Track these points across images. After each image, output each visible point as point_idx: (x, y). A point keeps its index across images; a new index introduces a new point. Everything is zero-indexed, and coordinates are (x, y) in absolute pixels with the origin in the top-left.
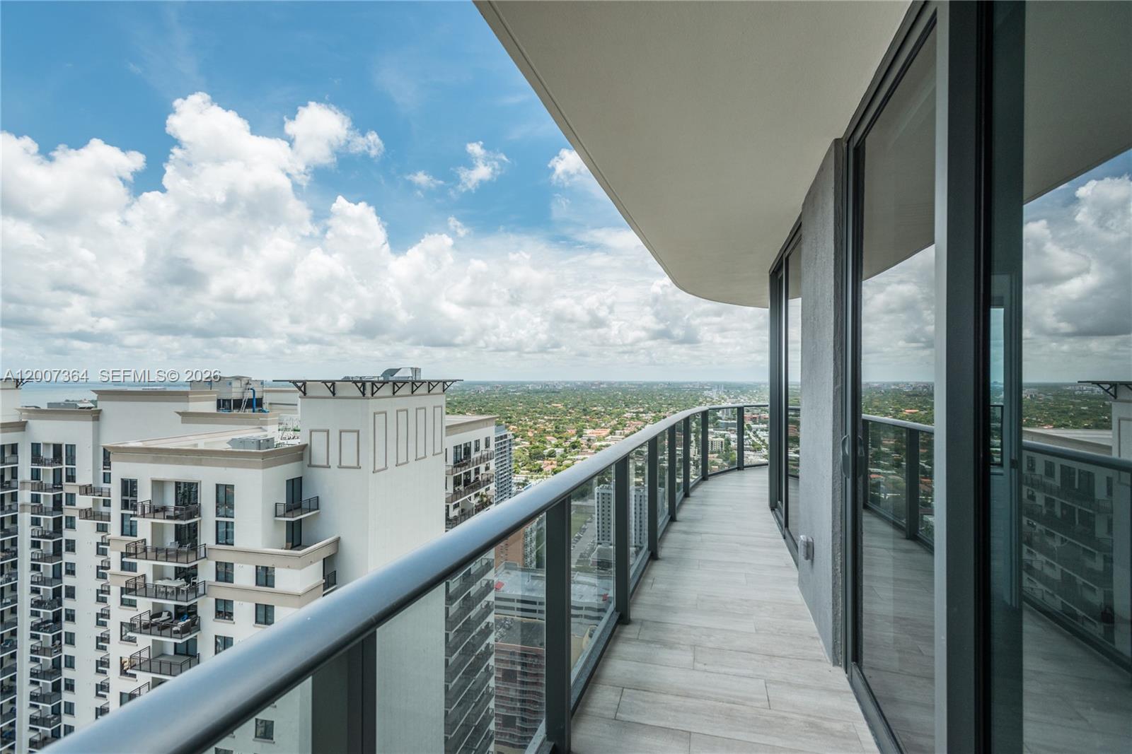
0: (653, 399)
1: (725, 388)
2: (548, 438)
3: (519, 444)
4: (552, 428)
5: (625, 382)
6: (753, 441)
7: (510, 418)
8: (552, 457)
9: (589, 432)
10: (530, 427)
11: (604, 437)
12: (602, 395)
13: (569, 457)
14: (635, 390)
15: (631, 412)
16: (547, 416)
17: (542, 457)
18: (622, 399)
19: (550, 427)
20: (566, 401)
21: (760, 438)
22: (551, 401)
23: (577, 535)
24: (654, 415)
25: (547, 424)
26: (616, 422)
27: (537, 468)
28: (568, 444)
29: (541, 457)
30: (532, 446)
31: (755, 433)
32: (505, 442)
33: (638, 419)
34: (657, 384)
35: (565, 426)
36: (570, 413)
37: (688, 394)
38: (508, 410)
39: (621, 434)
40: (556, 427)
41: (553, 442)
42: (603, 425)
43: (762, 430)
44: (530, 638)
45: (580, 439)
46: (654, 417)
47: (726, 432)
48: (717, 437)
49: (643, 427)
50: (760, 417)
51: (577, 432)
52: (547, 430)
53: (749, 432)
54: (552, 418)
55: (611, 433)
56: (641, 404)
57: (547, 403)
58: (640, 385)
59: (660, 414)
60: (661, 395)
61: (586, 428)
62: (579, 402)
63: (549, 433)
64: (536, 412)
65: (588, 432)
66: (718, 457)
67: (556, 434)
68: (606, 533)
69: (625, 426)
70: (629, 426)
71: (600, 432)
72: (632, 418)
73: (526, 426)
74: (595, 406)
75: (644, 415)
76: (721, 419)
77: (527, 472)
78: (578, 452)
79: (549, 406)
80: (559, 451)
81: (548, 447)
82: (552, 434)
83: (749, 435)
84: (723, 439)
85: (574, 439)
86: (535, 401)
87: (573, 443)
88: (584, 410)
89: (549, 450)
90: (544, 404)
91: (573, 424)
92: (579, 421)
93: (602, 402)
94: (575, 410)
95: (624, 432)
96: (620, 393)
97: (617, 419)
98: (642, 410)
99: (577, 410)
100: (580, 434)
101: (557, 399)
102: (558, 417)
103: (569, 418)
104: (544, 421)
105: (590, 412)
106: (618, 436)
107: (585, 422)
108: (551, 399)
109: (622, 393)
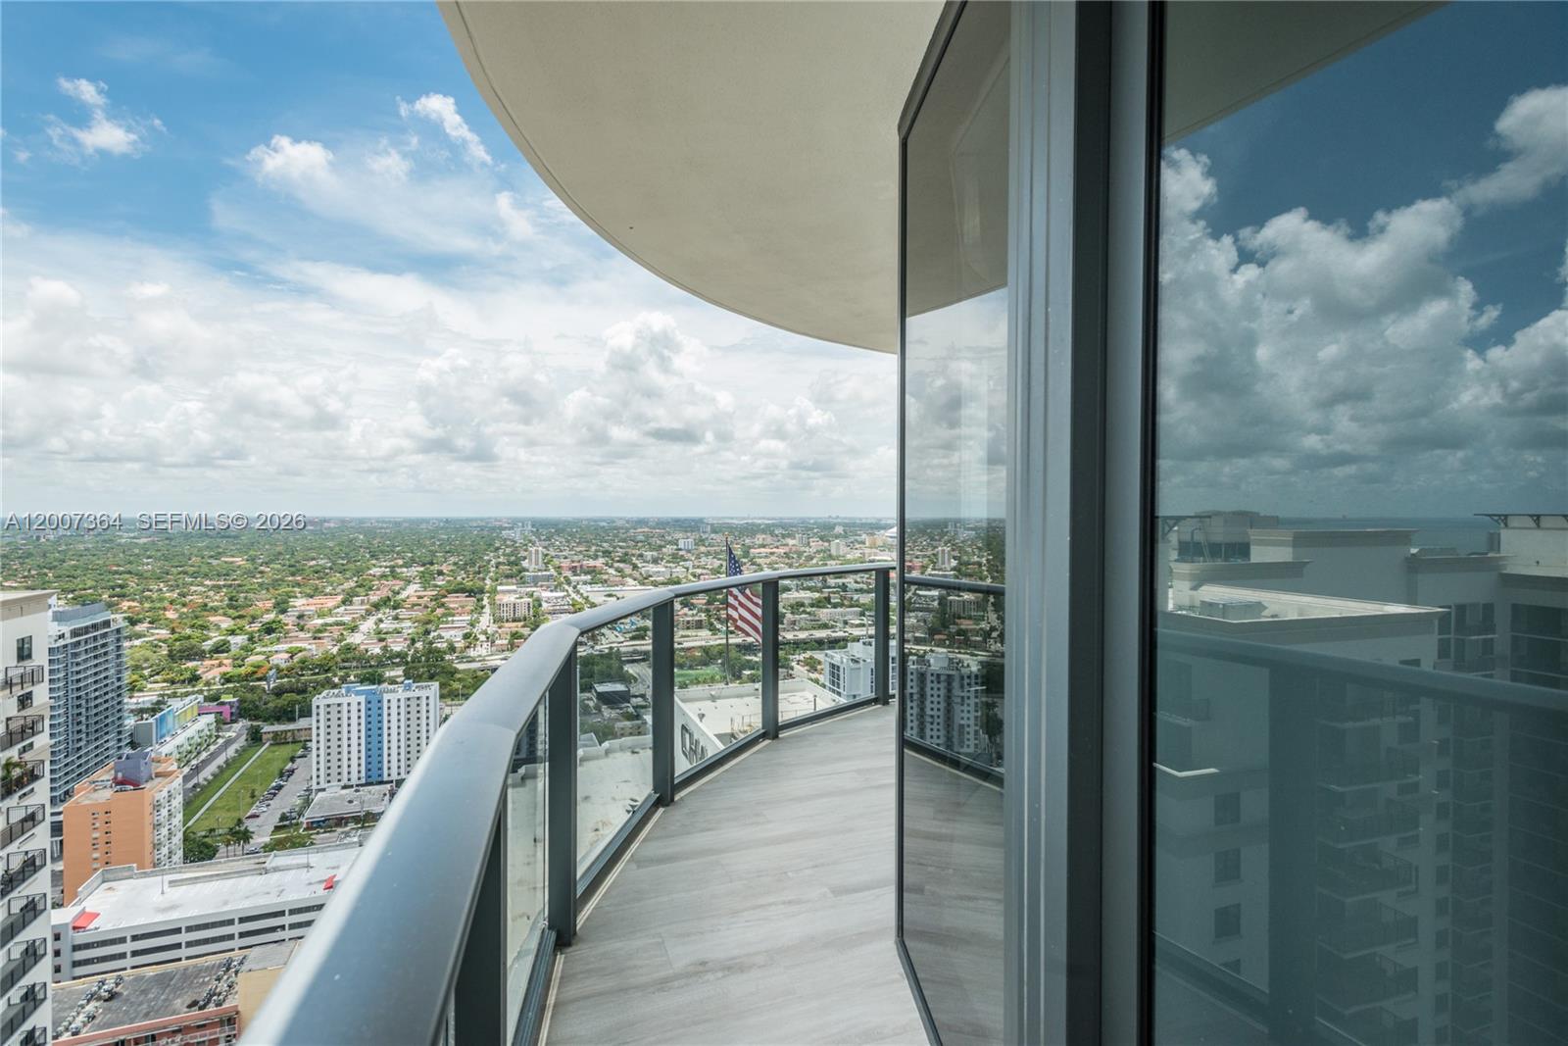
0: (421, 545)
1: (533, 526)
2: (212, 619)
3: (145, 636)
4: (221, 601)
5: (370, 519)
6: (573, 599)
7: (121, 587)
8: (222, 652)
9: (299, 603)
10: (171, 603)
11: (330, 610)
12: (327, 540)
13: (258, 649)
14: (388, 531)
15: (381, 567)
16: (211, 580)
17: (201, 655)
18: (367, 545)
19: (217, 600)
20: (251, 553)
21: (582, 594)
22: (220, 553)
23: (274, 784)
24: (422, 569)
25: (211, 593)
26: (352, 584)
27: (187, 675)
28: (256, 626)
29: (196, 654)
30: (176, 636)
31: (575, 587)
32: (104, 635)
33: (394, 575)
34: (426, 521)
35: (251, 595)
36: (261, 572)
37: (477, 535)
38: (116, 572)
39: (362, 603)
40: (231, 599)
41: (224, 626)
42: (328, 589)
43: (585, 583)
44: (165, 1000)
45: (281, 617)
46: (422, 572)
47: (535, 589)
48: (522, 598)
49: (404, 590)
50: (581, 566)
51: (276, 605)
52: (211, 604)
53: (566, 587)
54: (222, 583)
55: (344, 602)
56: (398, 553)
57: (211, 557)
58: (397, 524)
59: (432, 568)
60: (433, 537)
61: (296, 597)
62: (280, 553)
63: (215, 610)
64: (185, 573)
65: (296, 604)
66: (523, 626)
67: (231, 611)
68: (334, 770)
69: (371, 589)
70: (378, 589)
71: (322, 601)
72: (383, 576)
73: (161, 600)
74: (313, 559)
75: (405, 570)
76: (528, 571)
77: (165, 684)
78: (278, 639)
79: (214, 562)
80: (239, 640)
81: (212, 635)
82: (221, 611)
83: (567, 591)
84: (530, 600)
85: (271, 616)
86: (183, 554)
87: (268, 623)
88: (290, 566)
89: (215, 640)
90: (203, 558)
91: (268, 589)
92: (279, 585)
93: (328, 550)
94: (271, 566)
95: (368, 599)
96: (361, 537)
97: (355, 579)
98: (400, 562)
99: (276, 566)
100: (282, 607)
101: (234, 548)
102: (234, 580)
103: (260, 580)
104: (204, 590)
105: (303, 570)
106: (358, 606)
107: (293, 587)
108: (221, 550)
109: (365, 536)
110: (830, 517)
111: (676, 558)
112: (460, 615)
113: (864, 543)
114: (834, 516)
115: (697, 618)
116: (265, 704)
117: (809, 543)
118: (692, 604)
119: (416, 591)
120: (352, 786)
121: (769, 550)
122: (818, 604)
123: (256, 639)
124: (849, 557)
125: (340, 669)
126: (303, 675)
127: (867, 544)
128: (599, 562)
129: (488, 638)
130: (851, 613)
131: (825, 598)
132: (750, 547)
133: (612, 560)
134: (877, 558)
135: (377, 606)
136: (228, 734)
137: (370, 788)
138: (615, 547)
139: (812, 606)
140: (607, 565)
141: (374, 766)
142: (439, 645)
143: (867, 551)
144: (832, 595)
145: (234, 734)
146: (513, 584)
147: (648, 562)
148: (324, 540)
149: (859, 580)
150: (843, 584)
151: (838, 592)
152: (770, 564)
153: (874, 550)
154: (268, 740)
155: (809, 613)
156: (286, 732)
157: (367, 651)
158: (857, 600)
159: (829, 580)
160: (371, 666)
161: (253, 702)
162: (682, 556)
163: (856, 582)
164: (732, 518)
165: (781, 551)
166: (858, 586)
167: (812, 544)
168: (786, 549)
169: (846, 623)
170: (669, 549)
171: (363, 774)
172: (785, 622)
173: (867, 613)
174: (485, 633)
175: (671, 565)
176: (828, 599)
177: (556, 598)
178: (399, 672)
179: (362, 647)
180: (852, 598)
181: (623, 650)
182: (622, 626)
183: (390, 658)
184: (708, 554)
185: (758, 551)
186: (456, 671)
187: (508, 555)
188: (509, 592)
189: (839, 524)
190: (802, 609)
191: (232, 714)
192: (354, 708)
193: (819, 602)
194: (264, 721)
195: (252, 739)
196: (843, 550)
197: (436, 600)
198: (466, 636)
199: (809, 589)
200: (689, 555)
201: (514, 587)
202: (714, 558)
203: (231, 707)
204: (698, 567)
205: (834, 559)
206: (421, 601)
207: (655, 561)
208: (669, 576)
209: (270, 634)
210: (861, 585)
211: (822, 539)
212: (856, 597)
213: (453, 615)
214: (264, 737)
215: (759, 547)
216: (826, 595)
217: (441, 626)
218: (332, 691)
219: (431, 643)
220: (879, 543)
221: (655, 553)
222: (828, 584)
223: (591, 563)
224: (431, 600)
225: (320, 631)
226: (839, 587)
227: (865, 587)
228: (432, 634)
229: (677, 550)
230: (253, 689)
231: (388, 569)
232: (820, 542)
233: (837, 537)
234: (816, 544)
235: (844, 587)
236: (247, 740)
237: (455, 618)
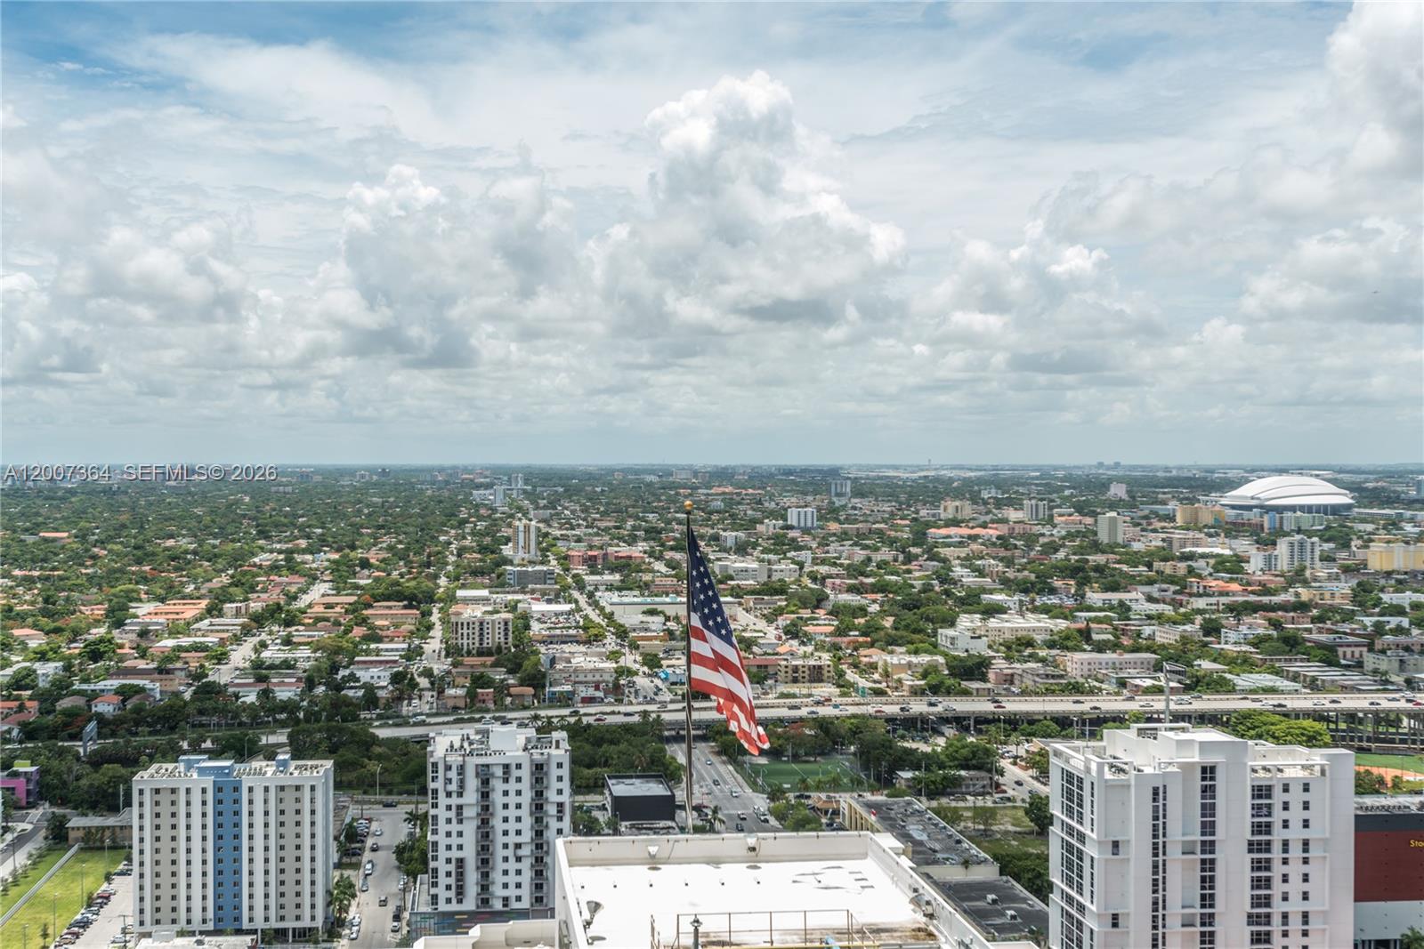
0: (338, 514)
1: (526, 482)
2: (16, 632)
4: (32, 603)
6: (586, 617)
8: (26, 688)
9: (145, 611)
11: (188, 624)
12: (195, 504)
13: (77, 685)
14: (289, 489)
15: (271, 552)
16: (21, 568)
18: (253, 513)
19: (27, 600)
20: (82, 524)
21: (602, 609)
22: (38, 525)
23: (79, 917)
24: (336, 556)
25: (20, 590)
26: (225, 580)
28: (77, 647)
31: (591, 595)
33: (292, 567)
34: (350, 472)
35: (75, 595)
36: (94, 557)
37: (431, 498)
39: (238, 613)
40: (46, 601)
41: (33, 644)
42: (190, 588)
43: (610, 588)
45: (116, 632)
46: (334, 562)
47: (520, 597)
48: (498, 612)
49: (305, 592)
50: (606, 555)
51: (110, 612)
52: (18, 608)
53: (576, 594)
54: (36, 573)
55: (210, 611)
56: (301, 528)
57: (26, 530)
58: (304, 476)
59: (352, 555)
60: (360, 502)
61: (140, 600)
62: (124, 526)
63: (21, 618)
65: (140, 612)
66: (495, 665)
67: (45, 621)
68: (165, 903)
69: (252, 589)
70: (265, 590)
71: (178, 608)
72: (275, 568)
74: (171, 536)
75: (309, 557)
76: (511, 563)
78: (107, 670)
79: (30, 539)
81: (14, 658)
82: (30, 620)
83: (576, 602)
84: (510, 616)
85: (99, 632)
87: (94, 643)
88: (136, 547)
89: (16, 667)
90: (14, 531)
91: (100, 589)
92: (117, 579)
93: (194, 523)
94: (109, 547)
95: (247, 608)
96: (247, 499)
97: (230, 572)
98: (303, 543)
99: (115, 547)
100: (117, 618)
101: (58, 516)
102: (54, 569)
103: (90, 571)
104: (10, 584)
105: (154, 554)
106: (231, 620)
107: (137, 583)
108: (40, 519)
109: (252, 498)
110: (1101, 465)
111: (781, 544)
112: (392, 641)
113: (1172, 519)
114: (1109, 461)
115: (812, 662)
116: (78, 778)
117: (1051, 517)
118: (806, 634)
119: (323, 596)
120: (193, 934)
121: (965, 531)
122: (1062, 642)
123: (76, 669)
124: (1136, 546)
125: (194, 726)
126: (136, 734)
127: (1179, 521)
128: (638, 550)
129: (432, 683)
130: (1135, 665)
131: (1080, 631)
132: (928, 525)
133: (662, 545)
134: (1200, 550)
135: (259, 620)
136: (20, 826)
137: (220, 939)
138: (668, 522)
139: (1051, 645)
140: (651, 554)
141: (227, 901)
142: (351, 693)
143: (1177, 535)
144: (1092, 625)
145: (29, 827)
146: (485, 587)
147: (727, 551)
148: (190, 503)
149: (1156, 595)
150: (1121, 603)
151: (1108, 620)
152: (967, 558)
153: (1191, 534)
154: (77, 840)
155: (1043, 660)
156: (103, 829)
157: (237, 697)
158: (1151, 637)
159: (1089, 594)
160: (241, 724)
161: (58, 775)
162: (794, 540)
163: (1150, 599)
164: (896, 468)
165: (992, 533)
166: (1154, 608)
167: (1057, 520)
168: (1003, 530)
169: (1122, 684)
170: (769, 527)
171: (210, 914)
172: (991, 676)
173: (1167, 667)
174: (428, 673)
175: (771, 556)
176: (1086, 634)
177: (557, 614)
178: (281, 737)
179: (231, 690)
180: (1139, 635)
181: (666, 717)
182: (669, 671)
183: (270, 711)
184: (843, 537)
185: (944, 531)
186: (375, 740)
187: (481, 534)
188: (476, 600)
189: (1120, 480)
190: (1028, 652)
191: (29, 793)
192: (196, 798)
193: (1067, 638)
194: (75, 808)
195: (54, 838)
196: (1124, 531)
197: (354, 611)
198: (397, 678)
199: (1046, 610)
200: (807, 538)
201: (485, 593)
202: (856, 544)
203: (28, 781)
204: (823, 562)
205: (1103, 552)
206: (331, 613)
207: (742, 549)
208: (766, 579)
209: (96, 662)
210: (1161, 607)
211: (1081, 509)
212: (1147, 631)
213: (379, 640)
214: (72, 835)
215: (947, 526)
216: (1082, 625)
217: (357, 659)
218: (165, 766)
219: (338, 687)
220: (1206, 518)
221: (741, 534)
222: (1088, 602)
223: (624, 550)
224: (347, 612)
225: (168, 659)
226: (1111, 608)
227: (1168, 610)
228: (342, 673)
229: (782, 528)
230: (62, 753)
231: (281, 557)
232: (1076, 517)
233: (1113, 505)
234: (1066, 520)
235: (1123, 609)
236: (46, 838)
237: (381, 646)
